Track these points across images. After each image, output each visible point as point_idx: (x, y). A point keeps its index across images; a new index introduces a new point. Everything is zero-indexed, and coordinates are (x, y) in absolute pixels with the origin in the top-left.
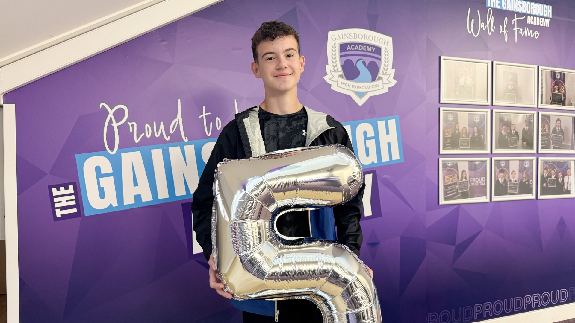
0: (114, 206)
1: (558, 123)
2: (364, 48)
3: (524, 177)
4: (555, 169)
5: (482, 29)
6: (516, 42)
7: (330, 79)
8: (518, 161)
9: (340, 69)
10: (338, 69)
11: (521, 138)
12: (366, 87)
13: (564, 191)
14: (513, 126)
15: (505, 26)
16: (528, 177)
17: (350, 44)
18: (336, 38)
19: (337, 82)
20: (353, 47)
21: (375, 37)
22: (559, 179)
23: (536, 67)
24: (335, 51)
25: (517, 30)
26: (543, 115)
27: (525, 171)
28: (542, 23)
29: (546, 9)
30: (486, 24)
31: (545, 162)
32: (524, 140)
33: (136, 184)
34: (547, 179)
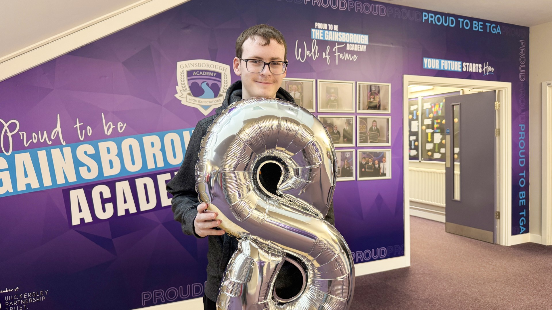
0: (10, 191)
1: (374, 124)
2: (207, 74)
3: (346, 164)
4: (372, 158)
5: (307, 56)
6: (337, 64)
7: (180, 96)
8: (340, 153)
9: (188, 89)
10: (186, 89)
11: (342, 135)
12: (210, 102)
13: (380, 174)
14: (335, 127)
15: (327, 53)
16: (349, 164)
17: (196, 71)
18: (183, 67)
19: (186, 99)
20: (198, 73)
21: (216, 66)
22: (376, 166)
23: (354, 82)
24: (183, 76)
25: (338, 55)
26: (360, 118)
27: (347, 160)
28: (359, 49)
29: (363, 37)
30: (311, 52)
31: (363, 153)
32: (344, 137)
33: (26, 176)
34: (365, 166)
